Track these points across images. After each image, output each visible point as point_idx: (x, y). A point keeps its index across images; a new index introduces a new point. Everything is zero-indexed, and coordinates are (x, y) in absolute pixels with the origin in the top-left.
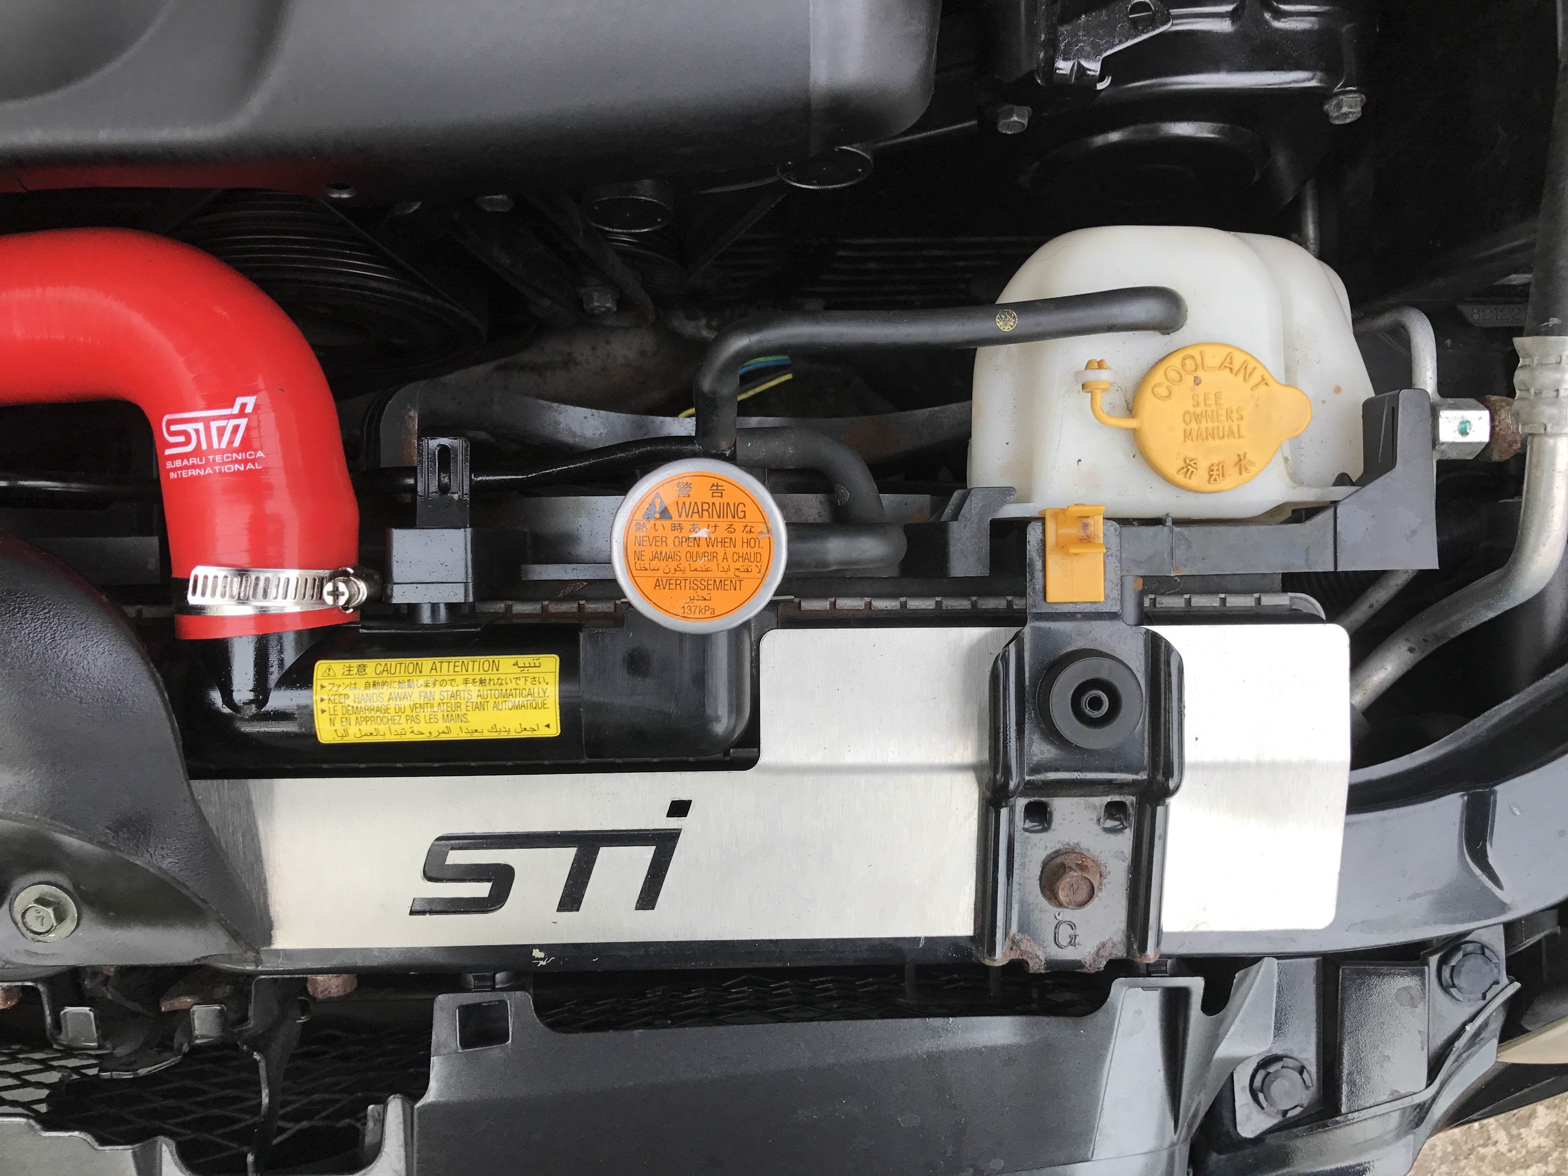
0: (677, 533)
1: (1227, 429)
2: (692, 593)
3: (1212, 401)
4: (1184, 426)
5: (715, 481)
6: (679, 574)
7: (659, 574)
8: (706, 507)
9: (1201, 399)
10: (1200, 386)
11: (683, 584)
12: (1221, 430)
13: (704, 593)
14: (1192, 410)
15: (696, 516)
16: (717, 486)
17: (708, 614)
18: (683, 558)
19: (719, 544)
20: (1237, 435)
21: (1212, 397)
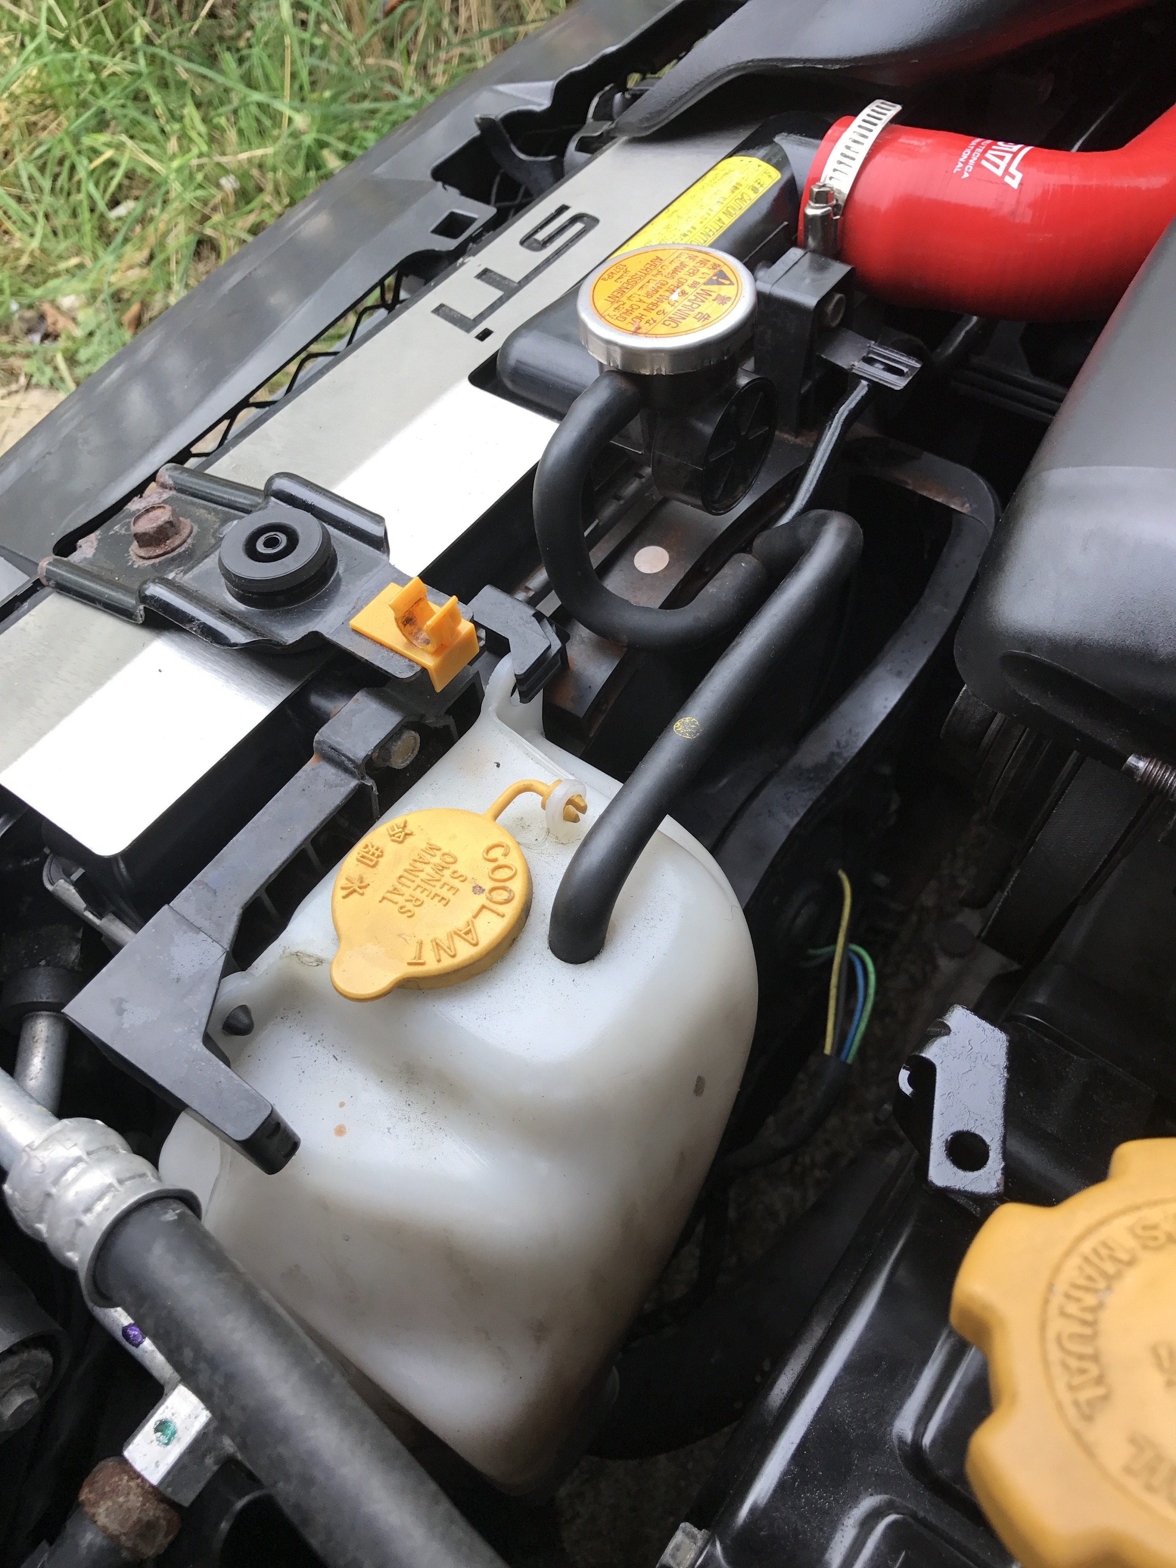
0: (690, 282)
1: (404, 889)
2: (632, 273)
3: (444, 892)
4: (445, 850)
5: (711, 319)
6: (655, 272)
7: (667, 263)
8: (695, 306)
9: (456, 883)
10: (471, 889)
11: (645, 272)
12: (408, 883)
13: (625, 279)
14: (453, 867)
15: (692, 297)
16: (706, 319)
17: (606, 276)
18: (665, 279)
19: (656, 302)
20: (389, 895)
21: (448, 895)
